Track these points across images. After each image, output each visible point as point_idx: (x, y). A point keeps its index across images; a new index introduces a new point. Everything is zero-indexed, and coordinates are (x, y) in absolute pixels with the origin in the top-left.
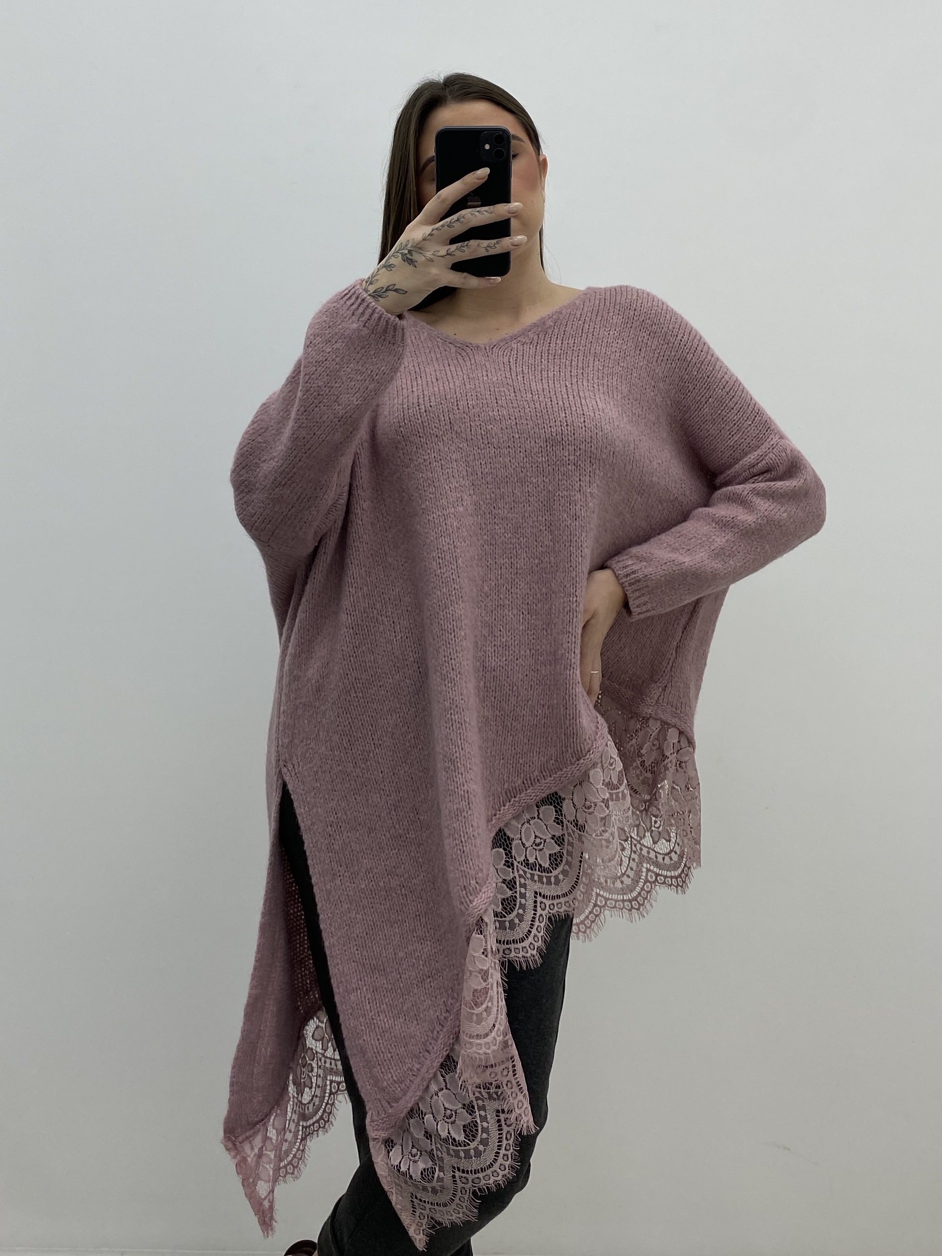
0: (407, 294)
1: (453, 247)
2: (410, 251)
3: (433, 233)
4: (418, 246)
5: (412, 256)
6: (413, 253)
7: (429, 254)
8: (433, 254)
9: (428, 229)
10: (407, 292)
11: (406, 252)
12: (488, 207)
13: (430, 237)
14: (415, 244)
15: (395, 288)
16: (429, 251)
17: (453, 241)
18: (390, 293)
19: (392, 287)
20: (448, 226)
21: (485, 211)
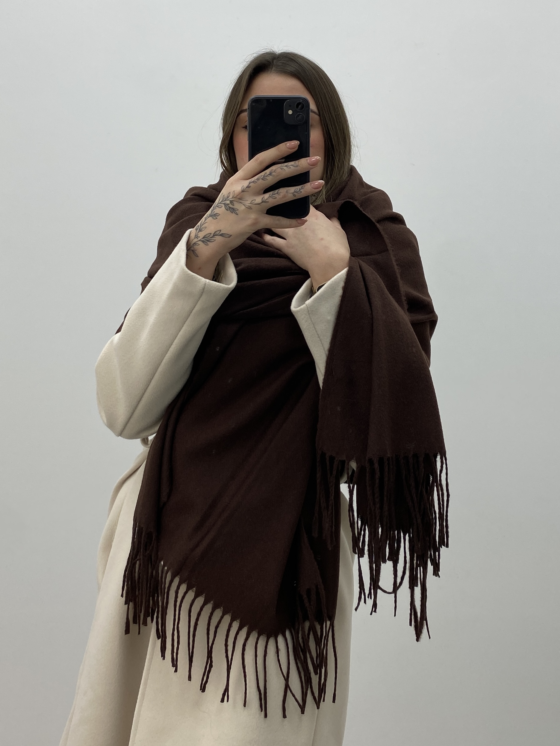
0: (230, 237)
1: (267, 196)
2: (231, 202)
3: (250, 185)
4: (237, 197)
5: (234, 205)
6: (234, 202)
7: (248, 203)
8: (250, 203)
9: (246, 183)
10: (231, 235)
11: (228, 202)
12: (294, 162)
13: (247, 188)
14: (234, 197)
15: (221, 233)
16: (247, 201)
17: (266, 191)
18: (218, 239)
19: (218, 233)
20: (262, 179)
21: (291, 165)
